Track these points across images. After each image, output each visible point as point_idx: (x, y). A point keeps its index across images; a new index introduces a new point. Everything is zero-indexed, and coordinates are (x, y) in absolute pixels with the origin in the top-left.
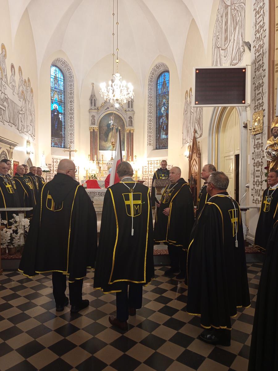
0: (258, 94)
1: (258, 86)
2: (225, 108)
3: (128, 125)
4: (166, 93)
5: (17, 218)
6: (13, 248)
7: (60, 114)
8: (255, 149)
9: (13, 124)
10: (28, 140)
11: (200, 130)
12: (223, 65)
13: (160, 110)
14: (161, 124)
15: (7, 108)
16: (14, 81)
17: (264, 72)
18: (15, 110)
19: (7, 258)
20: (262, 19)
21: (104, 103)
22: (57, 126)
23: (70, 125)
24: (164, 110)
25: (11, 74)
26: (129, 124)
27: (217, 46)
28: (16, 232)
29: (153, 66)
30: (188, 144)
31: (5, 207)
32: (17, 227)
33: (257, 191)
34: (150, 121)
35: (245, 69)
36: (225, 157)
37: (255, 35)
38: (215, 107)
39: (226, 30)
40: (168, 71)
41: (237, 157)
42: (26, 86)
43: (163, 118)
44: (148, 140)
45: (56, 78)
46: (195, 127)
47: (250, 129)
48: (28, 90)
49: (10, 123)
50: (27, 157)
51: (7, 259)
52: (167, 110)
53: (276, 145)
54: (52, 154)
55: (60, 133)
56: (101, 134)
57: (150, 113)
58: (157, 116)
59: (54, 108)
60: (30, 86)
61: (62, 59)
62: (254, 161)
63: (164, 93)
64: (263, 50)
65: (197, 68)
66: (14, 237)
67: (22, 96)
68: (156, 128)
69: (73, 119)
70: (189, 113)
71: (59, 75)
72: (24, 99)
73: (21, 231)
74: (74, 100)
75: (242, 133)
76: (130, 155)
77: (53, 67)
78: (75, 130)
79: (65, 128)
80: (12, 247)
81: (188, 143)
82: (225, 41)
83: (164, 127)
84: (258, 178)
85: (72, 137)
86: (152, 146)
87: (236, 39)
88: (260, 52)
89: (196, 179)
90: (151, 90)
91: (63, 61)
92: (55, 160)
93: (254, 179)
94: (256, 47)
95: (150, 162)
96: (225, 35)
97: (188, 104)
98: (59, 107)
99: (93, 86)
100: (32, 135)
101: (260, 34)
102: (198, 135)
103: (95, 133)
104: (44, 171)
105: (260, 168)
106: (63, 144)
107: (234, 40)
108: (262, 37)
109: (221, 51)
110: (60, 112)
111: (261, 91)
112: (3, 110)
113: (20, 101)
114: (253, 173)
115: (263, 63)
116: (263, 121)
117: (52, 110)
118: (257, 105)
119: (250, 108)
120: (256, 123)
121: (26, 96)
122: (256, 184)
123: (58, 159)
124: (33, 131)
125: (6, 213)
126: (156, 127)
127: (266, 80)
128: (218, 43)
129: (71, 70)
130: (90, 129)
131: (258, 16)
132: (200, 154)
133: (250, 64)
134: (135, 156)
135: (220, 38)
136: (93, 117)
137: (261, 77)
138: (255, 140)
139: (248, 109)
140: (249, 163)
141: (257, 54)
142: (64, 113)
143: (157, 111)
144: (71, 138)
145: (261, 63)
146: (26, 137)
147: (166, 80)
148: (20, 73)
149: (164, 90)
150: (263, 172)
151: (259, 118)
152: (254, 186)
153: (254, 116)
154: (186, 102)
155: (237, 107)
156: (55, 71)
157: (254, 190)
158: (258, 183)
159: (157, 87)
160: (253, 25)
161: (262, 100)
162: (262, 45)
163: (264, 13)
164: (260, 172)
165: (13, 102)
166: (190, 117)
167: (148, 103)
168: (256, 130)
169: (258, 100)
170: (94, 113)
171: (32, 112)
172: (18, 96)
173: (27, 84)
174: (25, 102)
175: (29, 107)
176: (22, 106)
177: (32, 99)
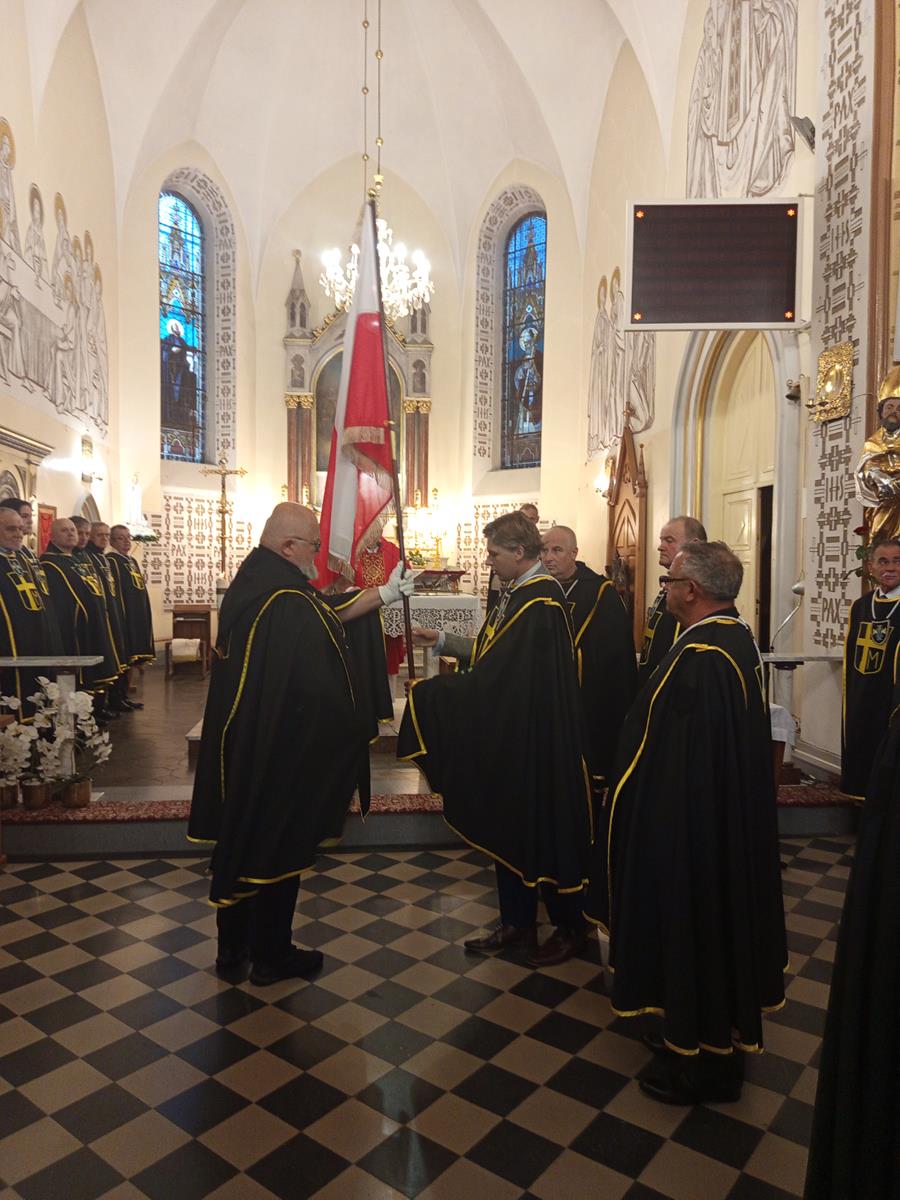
0: (836, 291)
1: (835, 263)
2: (727, 335)
3: (410, 388)
4: (535, 283)
5: (53, 690)
6: (40, 787)
7: (188, 353)
8: (824, 469)
9: (37, 384)
10: (86, 436)
11: (645, 405)
12: (723, 192)
13: (516, 338)
14: (517, 387)
15: (17, 330)
16: (40, 242)
17: (858, 218)
18: (45, 339)
19: (21, 818)
20: (853, 44)
21: (334, 316)
22: (179, 392)
23: (221, 387)
24: (529, 342)
25: (30, 219)
26: (414, 387)
27: (704, 133)
28: (48, 734)
29: (493, 198)
30: (606, 453)
31: (12, 655)
32: (51, 721)
33: (828, 607)
34: (484, 375)
35: (794, 207)
36: (725, 495)
37: (831, 96)
38: (696, 332)
39: (734, 81)
40: (542, 214)
41: (766, 494)
42: (78, 259)
43: (527, 365)
44: (475, 438)
45: (175, 234)
46: (629, 395)
47: (811, 403)
48: (83, 272)
49: (26, 380)
50: (81, 491)
51: (23, 823)
52: (539, 340)
53: (892, 458)
54: (163, 483)
55: (191, 414)
56: (324, 419)
57: (485, 349)
58: (504, 358)
59: (171, 332)
60: (92, 259)
61: (196, 170)
62: (822, 507)
63: (530, 284)
64: (854, 145)
65: (637, 204)
66: (42, 753)
67: (68, 292)
68: (503, 400)
69: (231, 370)
70: (610, 353)
71: (189, 225)
72: (72, 302)
73: (64, 733)
74: (234, 306)
75: (782, 416)
76: (416, 488)
77: (168, 197)
78: (238, 405)
79: (204, 398)
80: (36, 783)
81: (605, 447)
82: (730, 116)
83: (527, 396)
84: (832, 564)
85: (229, 427)
86: (490, 460)
87: (765, 108)
88: (845, 150)
89: (630, 565)
90: (488, 274)
91: (201, 177)
92: (173, 503)
93: (820, 566)
94: (831, 137)
95: (481, 511)
96: (729, 95)
97: (606, 321)
98: (185, 329)
99: (298, 262)
100: (99, 421)
101: (845, 93)
102: (638, 422)
103: (305, 417)
104: (138, 538)
105: (839, 532)
106: (198, 451)
107: (760, 111)
108: (853, 103)
109: (717, 149)
110: (189, 343)
111: (846, 279)
112: (6, 337)
113: (61, 309)
114: (818, 548)
115: (854, 188)
116: (852, 377)
117: (163, 337)
118: (834, 327)
119: (810, 334)
120: (829, 383)
121: (79, 291)
122: (828, 583)
123: (182, 499)
124: (103, 410)
125: (17, 674)
126: (504, 396)
127: (863, 245)
128: (706, 123)
129: (226, 206)
130: (287, 402)
131: (839, 34)
132: (644, 485)
133: (812, 192)
134: (436, 490)
135: (712, 108)
136: (298, 361)
137: (849, 234)
138: (824, 439)
139: (804, 338)
140: (804, 514)
141: (836, 159)
142: (203, 347)
143: (504, 343)
144: (226, 431)
145: (847, 187)
146: (81, 427)
147: (535, 242)
148: (61, 217)
149: (530, 275)
150: (850, 544)
151: (838, 367)
152: (820, 588)
153: (822, 363)
154: (602, 314)
155: (767, 333)
156: (173, 212)
157: (820, 601)
158: (832, 580)
159: (506, 265)
160: (823, 62)
161: (851, 308)
162: (852, 128)
163: (858, 23)
164: (839, 544)
165: (36, 310)
166: (614, 363)
167: (477, 318)
168: (828, 407)
169: (836, 309)
170: (301, 347)
171: (97, 345)
172: (54, 291)
173: (81, 251)
174: (76, 313)
175: (89, 328)
176: (66, 325)
177: (99, 300)
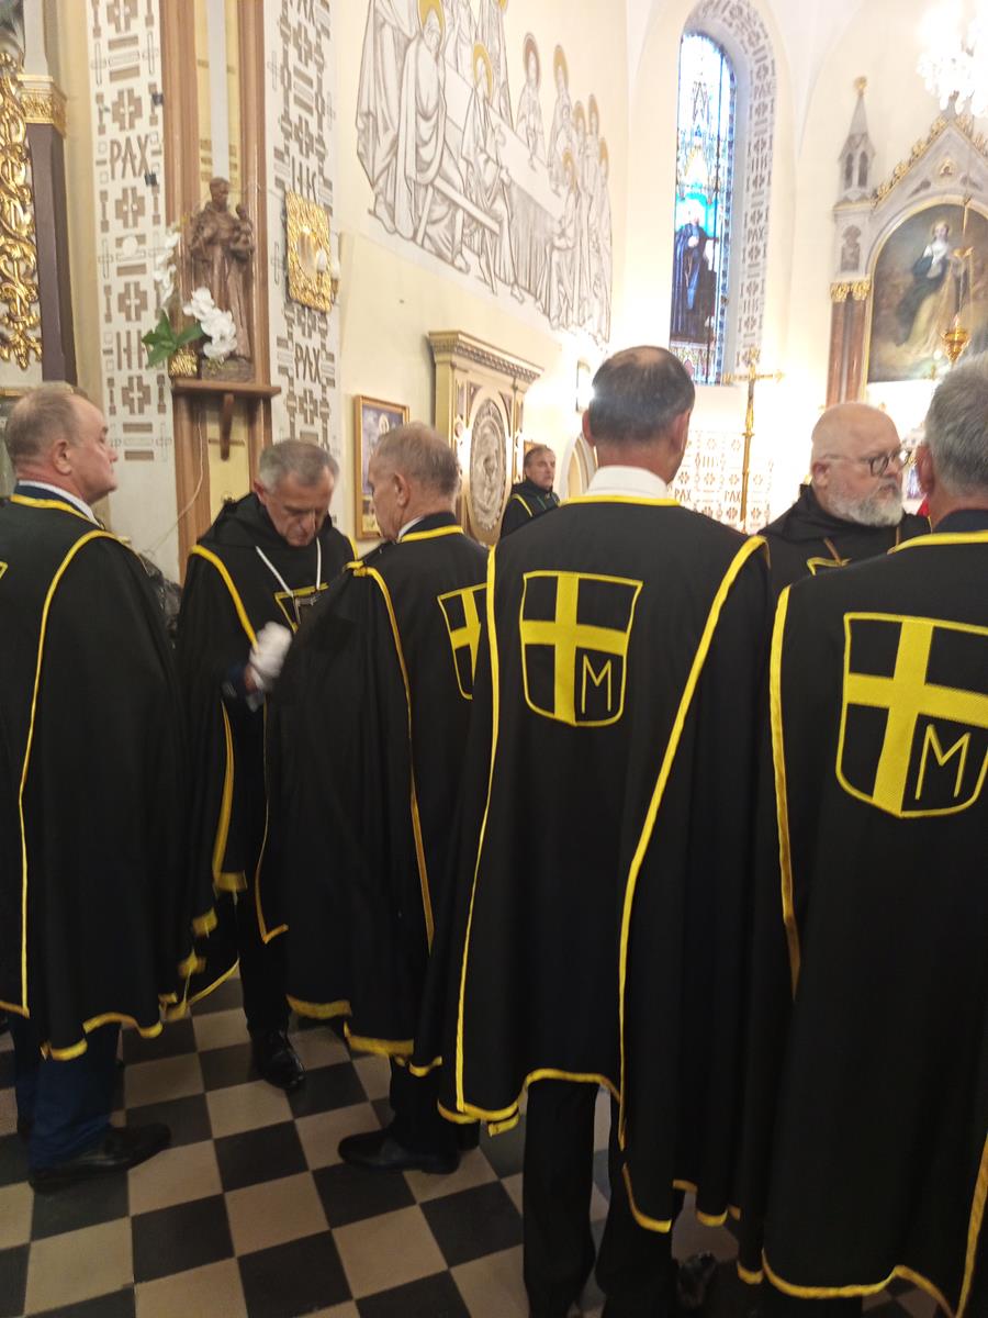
7: (708, 244)
9: (529, 291)
15: (506, 223)
16: (536, 110)
18: (537, 234)
21: (910, 162)
22: (694, 297)
23: (746, 284)
42: (581, 133)
48: (586, 148)
55: (707, 323)
59: (687, 220)
60: (597, 132)
69: (760, 258)
71: (715, 73)
74: (770, 172)
77: (692, 40)
78: (766, 306)
79: (724, 300)
85: (754, 334)
91: (735, 2)
98: (706, 213)
100: (599, 338)
103: (856, 310)
106: (713, 370)
113: (559, 195)
117: (678, 229)
121: (580, 171)
124: (604, 321)
129: (766, 36)
130: (833, 293)
136: (853, 234)
142: (727, 235)
144: (749, 340)
148: (561, 77)
165: (530, 198)
170: (857, 216)
171: (600, 241)
172: (551, 173)
173: (584, 122)
174: (577, 200)
175: (591, 221)
176: (564, 217)
177: (603, 185)
